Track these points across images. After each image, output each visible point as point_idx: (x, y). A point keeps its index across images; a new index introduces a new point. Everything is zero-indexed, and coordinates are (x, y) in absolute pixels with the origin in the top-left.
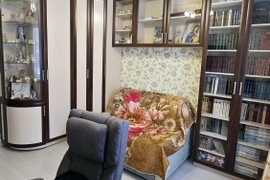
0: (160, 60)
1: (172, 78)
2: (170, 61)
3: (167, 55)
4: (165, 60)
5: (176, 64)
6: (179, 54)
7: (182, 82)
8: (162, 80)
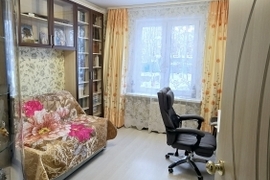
0: (27, 61)
1: (41, 78)
2: (37, 61)
3: (34, 56)
4: (33, 61)
5: (43, 64)
6: (44, 54)
7: (50, 79)
8: (32, 82)
